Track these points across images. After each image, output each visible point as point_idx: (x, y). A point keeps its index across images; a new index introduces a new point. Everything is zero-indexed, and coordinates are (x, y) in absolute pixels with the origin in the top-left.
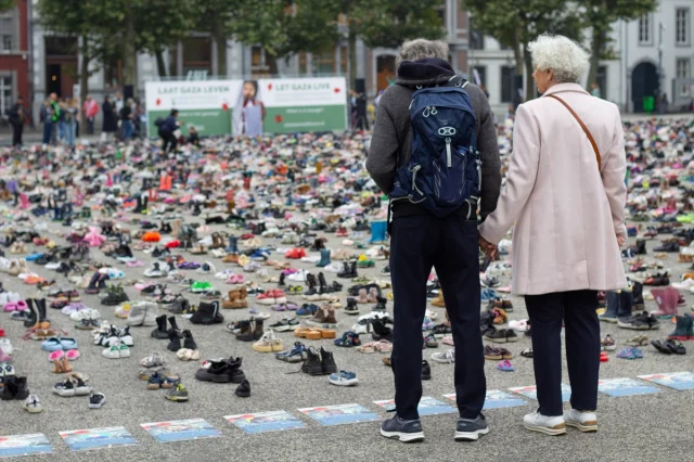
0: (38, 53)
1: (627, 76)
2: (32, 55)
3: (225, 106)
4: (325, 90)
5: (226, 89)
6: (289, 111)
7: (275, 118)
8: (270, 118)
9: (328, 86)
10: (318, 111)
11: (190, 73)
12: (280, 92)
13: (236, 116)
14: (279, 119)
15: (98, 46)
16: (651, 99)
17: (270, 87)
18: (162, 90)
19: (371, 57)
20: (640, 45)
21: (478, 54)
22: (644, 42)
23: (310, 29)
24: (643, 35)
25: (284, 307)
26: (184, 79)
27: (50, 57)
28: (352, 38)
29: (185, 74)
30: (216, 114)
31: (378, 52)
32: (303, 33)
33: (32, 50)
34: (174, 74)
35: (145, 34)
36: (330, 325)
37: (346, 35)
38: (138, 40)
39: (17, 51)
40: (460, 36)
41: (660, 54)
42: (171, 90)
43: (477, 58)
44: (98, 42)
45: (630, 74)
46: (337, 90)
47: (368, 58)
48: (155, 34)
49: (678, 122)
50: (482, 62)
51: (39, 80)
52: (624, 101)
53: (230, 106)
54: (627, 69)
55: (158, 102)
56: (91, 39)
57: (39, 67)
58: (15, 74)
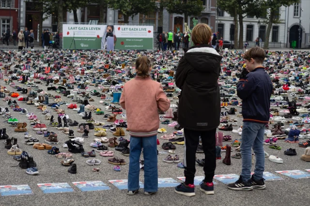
0: (23, 9)
1: (288, 31)
2: (20, 10)
3: (98, 36)
4: (144, 31)
5: (99, 29)
6: (127, 40)
7: (120, 43)
8: (119, 42)
9: (145, 29)
10: (140, 40)
11: (90, 21)
12: (124, 31)
13: (103, 41)
14: (122, 43)
15: (48, 7)
16: (295, 42)
17: (119, 29)
18: (70, 28)
19: (172, 18)
20: (294, 18)
21: (220, 18)
22: (296, 16)
23: (142, 4)
24: (296, 13)
25: (42, 133)
26: (87, 24)
27: (28, 11)
28: (162, 9)
29: (88, 21)
30: (94, 40)
31: (175, 15)
32: (139, 5)
33: (20, 8)
34: (83, 21)
35: (67, 3)
36: (54, 143)
37: (159, 7)
38: (64, 5)
39: (13, 8)
40: (212, 10)
41: (300, 22)
42: (74, 28)
43: (220, 20)
44: (47, 5)
45: (289, 30)
46: (149, 32)
47: (170, 18)
48: (72, 3)
49: (302, 53)
50: (223, 22)
51: (22, 21)
52: (286, 42)
53: (100, 37)
54: (288, 28)
55: (68, 33)
56: (45, 4)
57: (23, 15)
58: (12, 18)
